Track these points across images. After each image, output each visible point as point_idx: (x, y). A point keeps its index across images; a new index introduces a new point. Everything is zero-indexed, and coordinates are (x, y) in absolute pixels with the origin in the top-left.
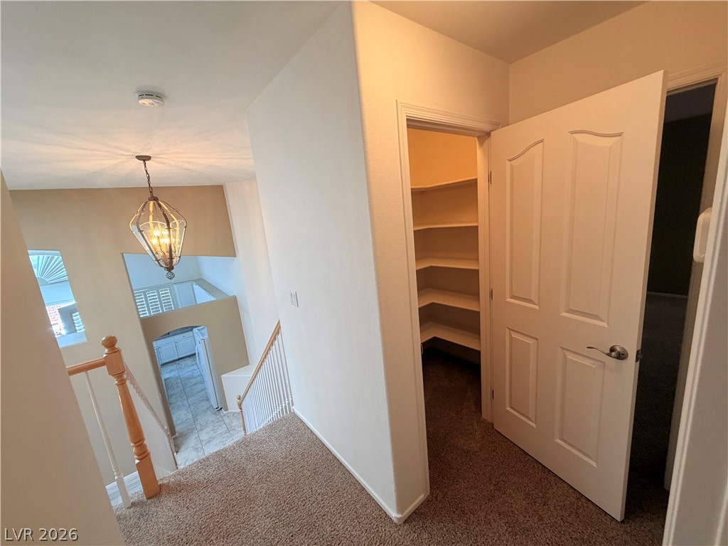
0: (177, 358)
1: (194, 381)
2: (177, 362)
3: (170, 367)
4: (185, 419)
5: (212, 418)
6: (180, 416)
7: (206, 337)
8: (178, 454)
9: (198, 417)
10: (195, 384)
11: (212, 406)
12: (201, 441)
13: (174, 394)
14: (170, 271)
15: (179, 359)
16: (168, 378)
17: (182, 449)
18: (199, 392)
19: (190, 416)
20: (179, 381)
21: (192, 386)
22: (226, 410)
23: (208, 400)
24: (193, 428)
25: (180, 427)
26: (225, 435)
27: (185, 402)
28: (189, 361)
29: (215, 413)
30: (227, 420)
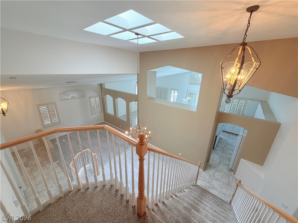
0: (231, 132)
1: (230, 147)
2: (229, 134)
3: (225, 134)
4: (216, 160)
5: (226, 171)
6: (215, 157)
7: (245, 135)
8: (204, 172)
9: (221, 165)
10: (230, 149)
11: (229, 165)
12: (214, 176)
13: (220, 147)
14: (229, 98)
15: (232, 133)
16: (222, 138)
17: (206, 171)
18: (229, 154)
19: (218, 161)
20: (225, 142)
21: (228, 149)
22: (234, 174)
23: (230, 161)
24: (215, 167)
25: (212, 161)
26: (225, 185)
27: (221, 153)
28: (234, 137)
29: (228, 170)
30: (231, 178)
